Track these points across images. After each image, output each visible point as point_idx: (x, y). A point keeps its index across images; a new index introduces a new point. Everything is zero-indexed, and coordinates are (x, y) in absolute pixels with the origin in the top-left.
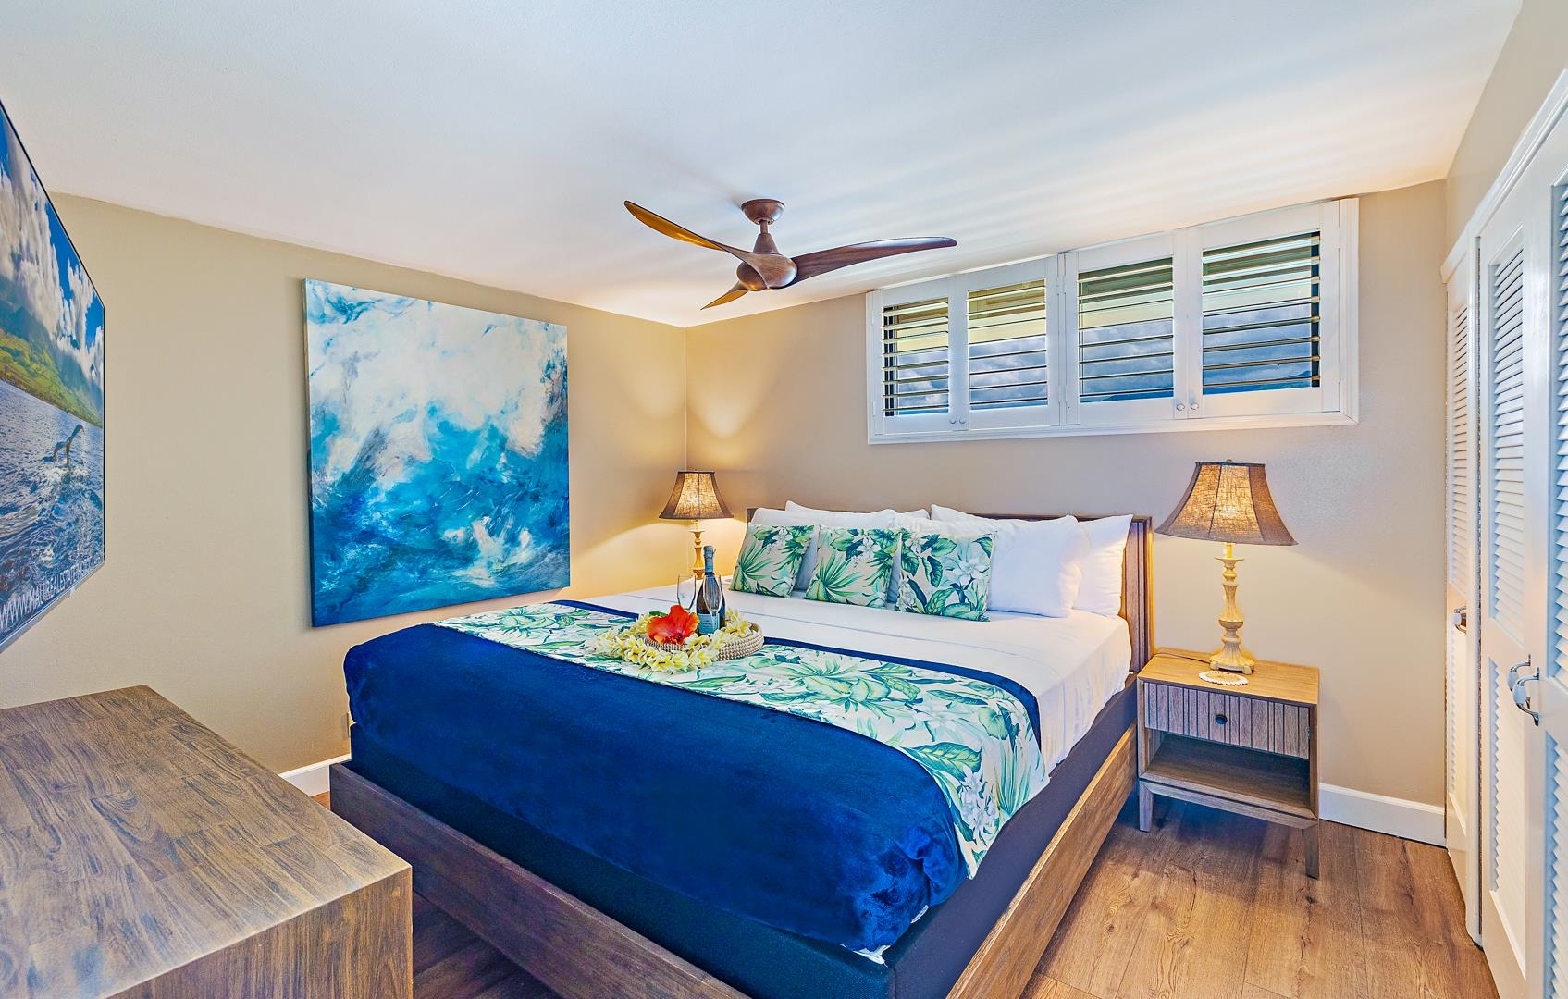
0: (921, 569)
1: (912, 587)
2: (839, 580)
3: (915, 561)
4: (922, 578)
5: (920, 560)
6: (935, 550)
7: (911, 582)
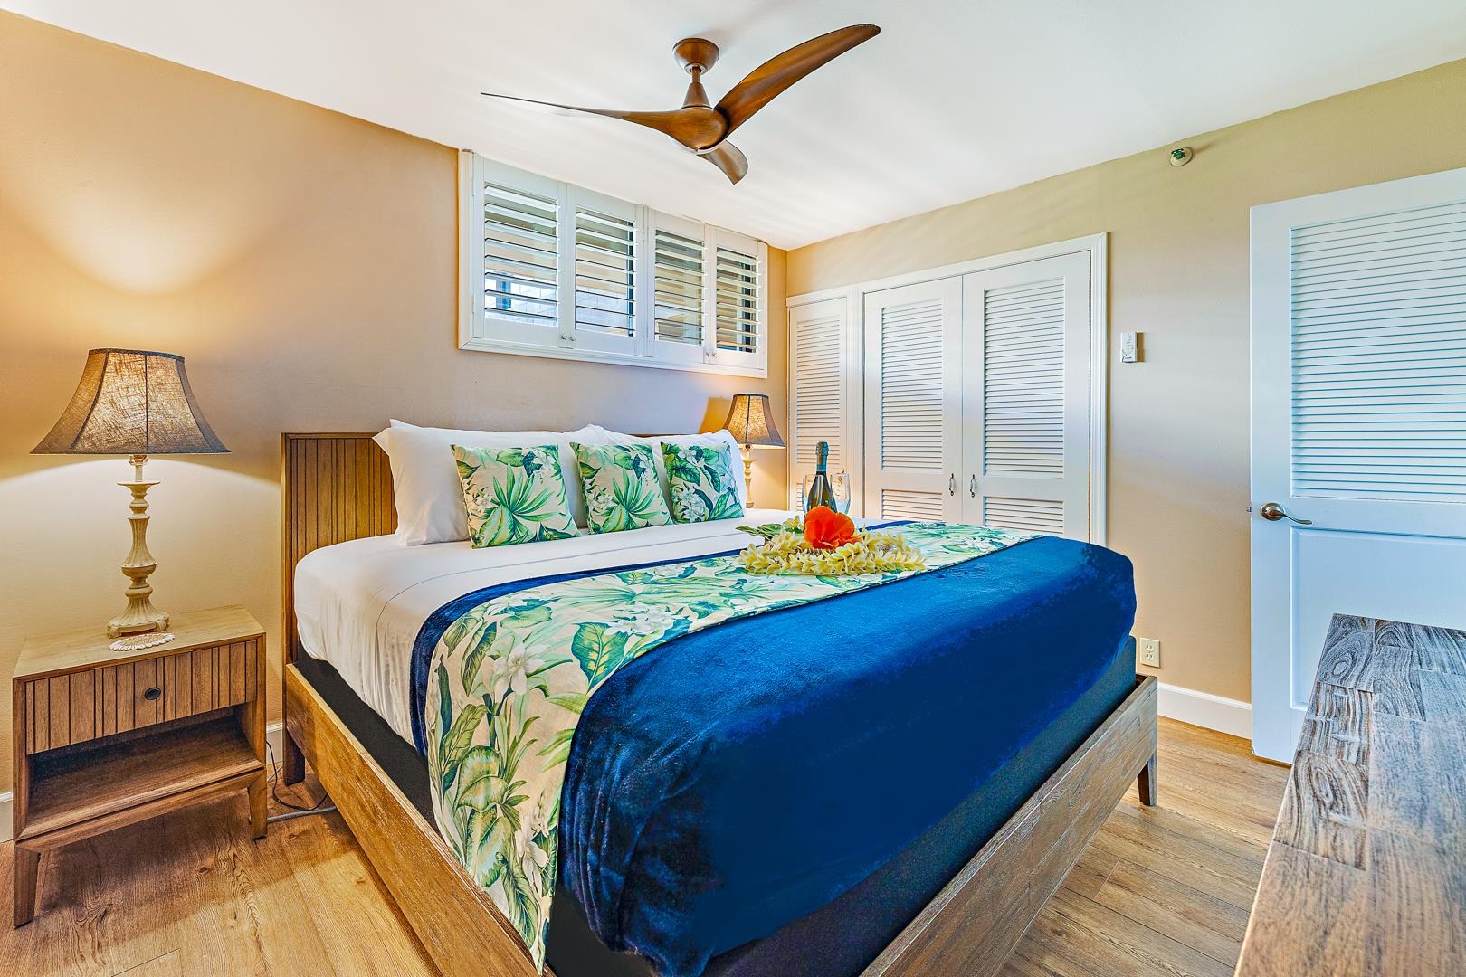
0: (703, 478)
1: (700, 496)
2: (638, 505)
3: (695, 471)
4: (705, 486)
5: (699, 470)
6: (707, 459)
7: (697, 492)
